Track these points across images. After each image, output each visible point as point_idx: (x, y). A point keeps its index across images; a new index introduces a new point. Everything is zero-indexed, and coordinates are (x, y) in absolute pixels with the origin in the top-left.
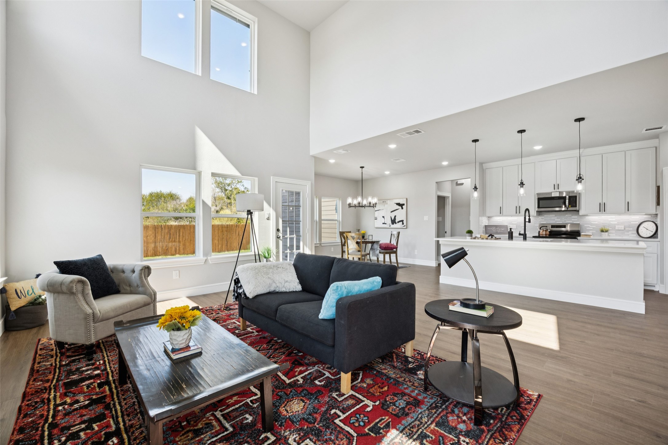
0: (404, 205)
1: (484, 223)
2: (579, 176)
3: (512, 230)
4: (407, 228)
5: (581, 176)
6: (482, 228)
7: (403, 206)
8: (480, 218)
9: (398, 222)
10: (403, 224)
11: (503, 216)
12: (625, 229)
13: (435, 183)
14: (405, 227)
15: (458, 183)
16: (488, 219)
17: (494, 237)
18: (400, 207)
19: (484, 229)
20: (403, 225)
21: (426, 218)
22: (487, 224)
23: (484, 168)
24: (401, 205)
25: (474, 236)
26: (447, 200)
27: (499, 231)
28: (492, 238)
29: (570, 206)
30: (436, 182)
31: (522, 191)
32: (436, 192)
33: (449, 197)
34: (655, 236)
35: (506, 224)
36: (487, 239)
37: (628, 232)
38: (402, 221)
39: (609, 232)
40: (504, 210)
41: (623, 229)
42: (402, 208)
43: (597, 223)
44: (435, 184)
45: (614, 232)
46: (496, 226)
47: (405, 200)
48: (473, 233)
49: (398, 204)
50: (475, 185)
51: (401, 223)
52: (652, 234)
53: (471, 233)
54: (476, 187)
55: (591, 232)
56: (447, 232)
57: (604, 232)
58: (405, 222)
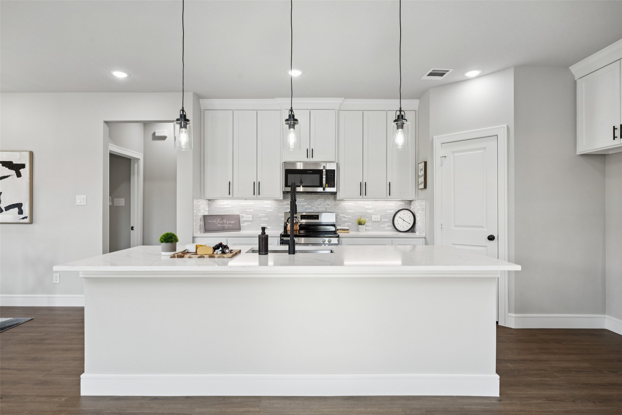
0: (23, 166)
1: (202, 211)
2: (398, 113)
3: (267, 232)
4: (31, 222)
5: (402, 113)
6: (199, 221)
7: (21, 171)
8: (195, 201)
9: (8, 208)
10: (21, 212)
11: (233, 198)
12: (381, 220)
13: (102, 123)
14: (27, 220)
15: (157, 135)
16: (209, 204)
17: (227, 251)
18: (13, 172)
19: (202, 223)
20: (22, 216)
21: (80, 199)
22: (206, 214)
23: (202, 108)
24: (17, 168)
25: (180, 248)
26: (134, 165)
27: (226, 226)
28: (223, 252)
29: (327, 185)
30: (106, 122)
31: (292, 137)
32: (105, 146)
33: (138, 160)
34: (412, 229)
35: (236, 213)
36: (212, 256)
37: (384, 224)
38: (19, 206)
39: (366, 224)
40: (235, 188)
41: (379, 220)
42: (19, 175)
43: (352, 211)
44: (102, 125)
45: (371, 224)
46: (222, 217)
47: (27, 155)
48: (176, 240)
49: (8, 165)
50: (183, 111)
51: (16, 210)
52: (410, 226)
53: (172, 242)
54: (185, 116)
55: (346, 224)
56: (134, 228)
57: (361, 224)
58: (26, 209)
